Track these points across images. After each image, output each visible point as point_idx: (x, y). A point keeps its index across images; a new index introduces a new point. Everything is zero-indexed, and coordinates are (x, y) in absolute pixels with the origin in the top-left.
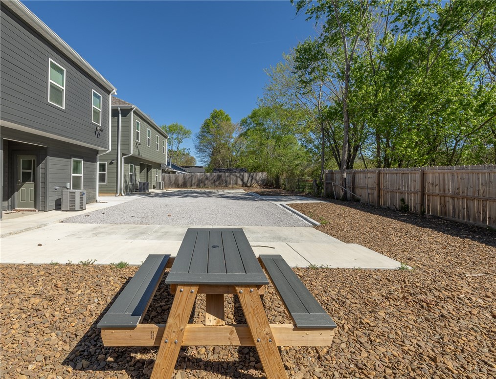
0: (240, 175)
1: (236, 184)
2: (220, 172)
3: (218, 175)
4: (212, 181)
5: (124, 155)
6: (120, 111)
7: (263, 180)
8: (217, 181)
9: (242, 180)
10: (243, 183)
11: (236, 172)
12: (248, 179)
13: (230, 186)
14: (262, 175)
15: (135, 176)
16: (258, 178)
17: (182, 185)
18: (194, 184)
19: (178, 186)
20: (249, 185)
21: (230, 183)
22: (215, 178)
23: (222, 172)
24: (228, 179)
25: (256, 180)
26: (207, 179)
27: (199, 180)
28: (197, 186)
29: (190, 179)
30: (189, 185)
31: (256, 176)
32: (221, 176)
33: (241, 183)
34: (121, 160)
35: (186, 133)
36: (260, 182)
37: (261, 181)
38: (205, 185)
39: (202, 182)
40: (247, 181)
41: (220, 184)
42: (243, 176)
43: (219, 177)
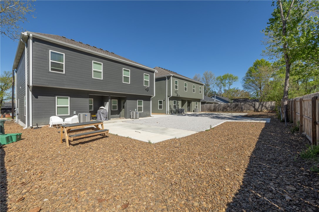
0: (252, 104)
1: (249, 110)
2: (238, 102)
3: (236, 104)
4: (232, 108)
5: (168, 96)
6: (166, 77)
7: (272, 107)
8: (235, 108)
9: (254, 107)
10: (255, 109)
11: (249, 102)
12: (259, 106)
13: (245, 111)
14: (271, 103)
15: (178, 105)
16: (267, 106)
17: (213, 110)
18: (221, 109)
19: (211, 111)
20: (259, 110)
21: (245, 109)
22: (234, 106)
23: (239, 102)
24: (243, 107)
25: (266, 107)
26: (228, 106)
27: (223, 108)
28: (222, 110)
29: (218, 107)
30: (217, 110)
31: (266, 104)
32: (238, 104)
33: (253, 109)
34: (167, 99)
35: (235, 79)
36: (269, 109)
37: (270, 107)
38: (227, 110)
39: (225, 109)
40: (258, 108)
41: (237, 109)
42: (255, 104)
43: (237, 105)
